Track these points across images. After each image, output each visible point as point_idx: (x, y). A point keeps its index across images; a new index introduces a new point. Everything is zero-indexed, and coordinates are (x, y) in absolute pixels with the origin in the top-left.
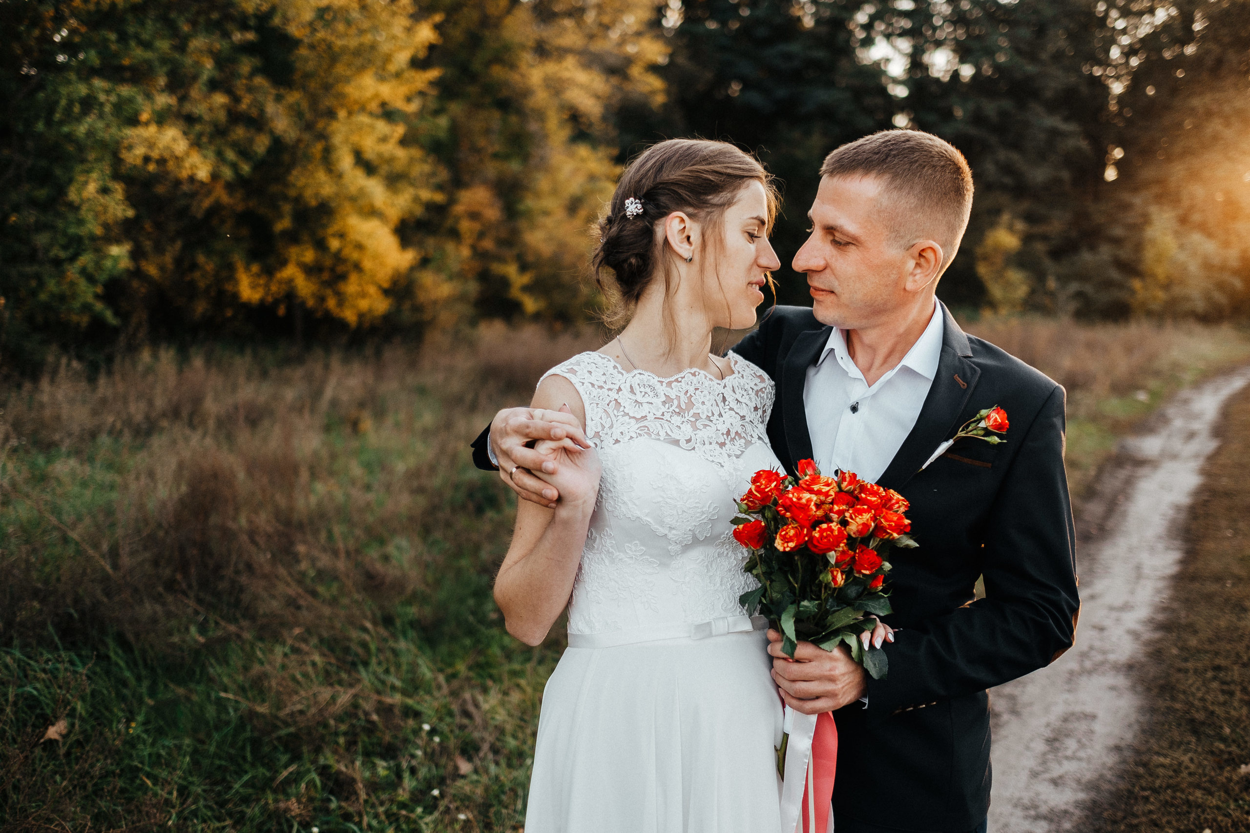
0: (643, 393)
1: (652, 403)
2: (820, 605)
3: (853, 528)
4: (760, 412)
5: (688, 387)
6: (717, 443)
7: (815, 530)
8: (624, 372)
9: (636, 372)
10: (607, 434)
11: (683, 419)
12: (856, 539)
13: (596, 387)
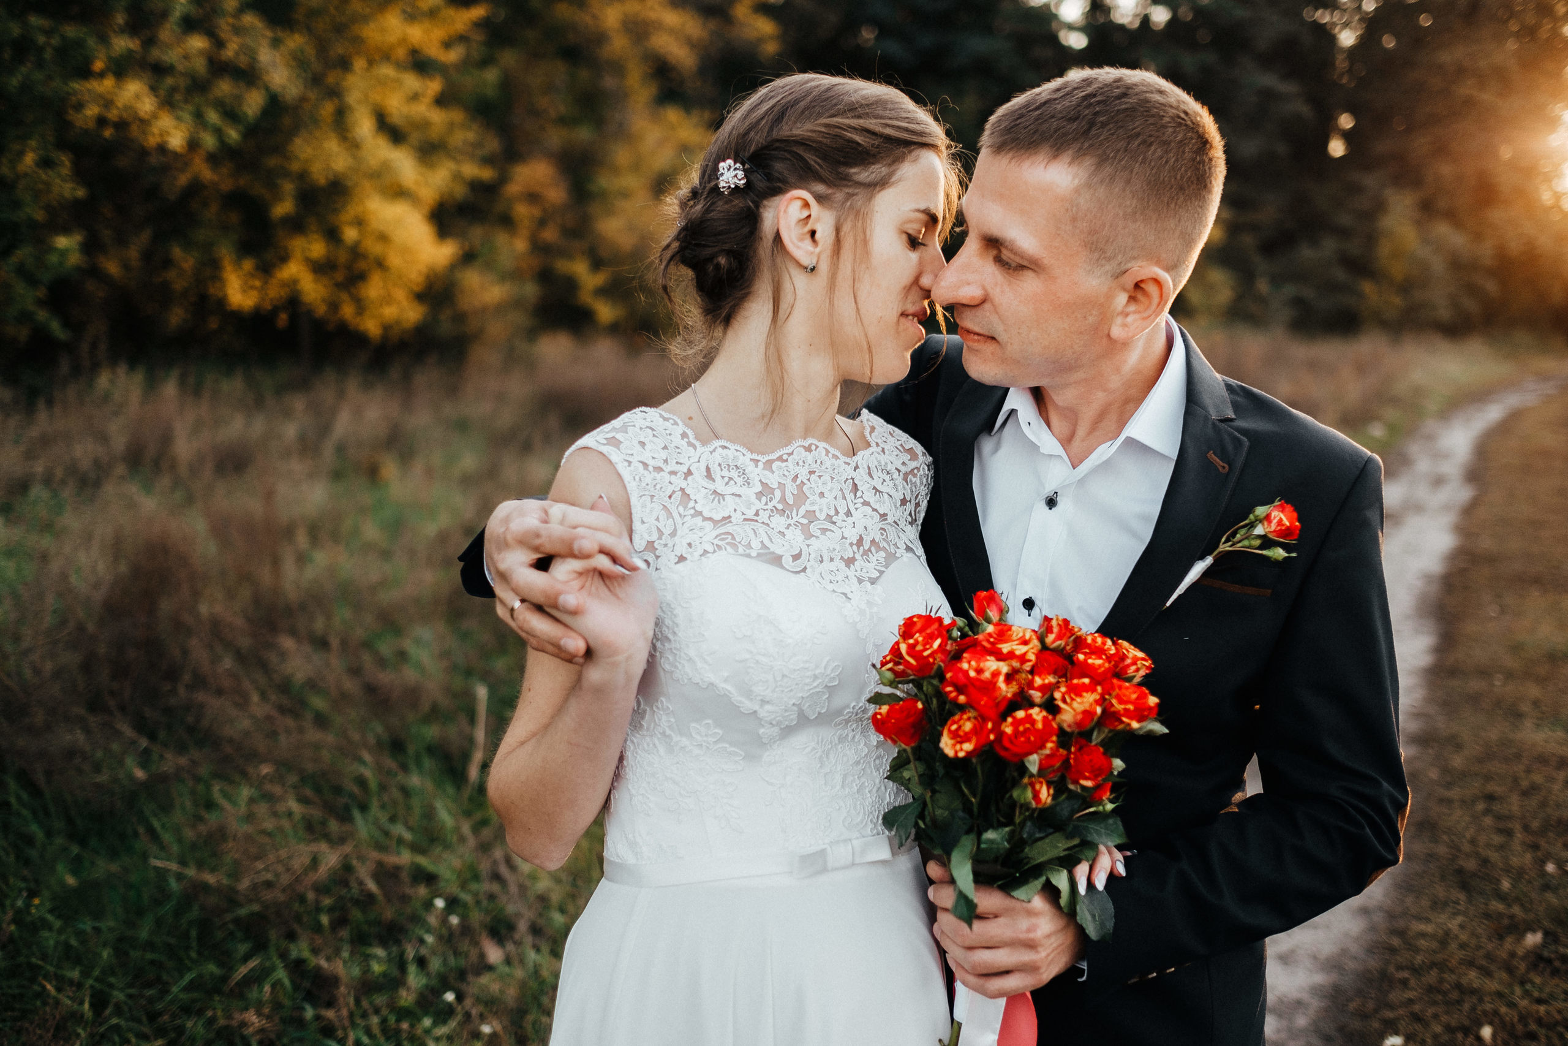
0: (726, 479)
1: (739, 496)
2: (1012, 834)
3: (1068, 716)
4: (910, 507)
5: (798, 470)
6: (842, 558)
7: (1005, 720)
8: (697, 444)
9: (717, 443)
10: (666, 545)
11: (789, 521)
12: (1072, 733)
13: (651, 468)
